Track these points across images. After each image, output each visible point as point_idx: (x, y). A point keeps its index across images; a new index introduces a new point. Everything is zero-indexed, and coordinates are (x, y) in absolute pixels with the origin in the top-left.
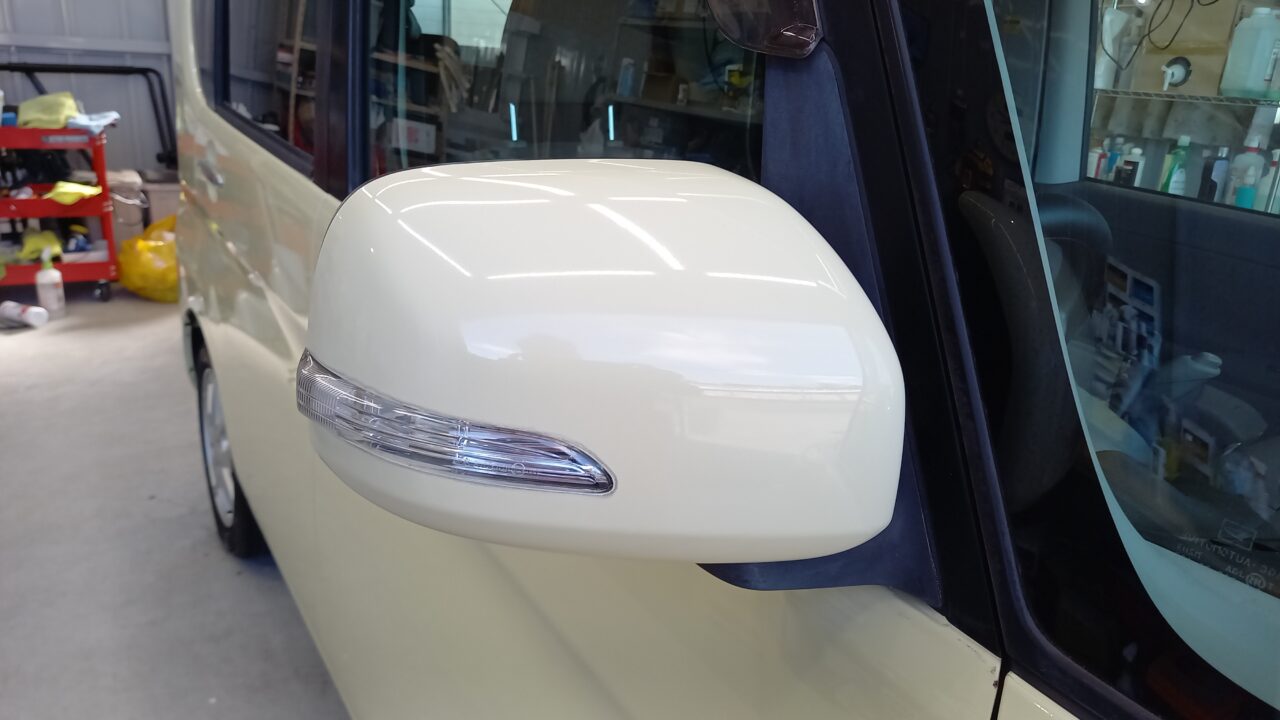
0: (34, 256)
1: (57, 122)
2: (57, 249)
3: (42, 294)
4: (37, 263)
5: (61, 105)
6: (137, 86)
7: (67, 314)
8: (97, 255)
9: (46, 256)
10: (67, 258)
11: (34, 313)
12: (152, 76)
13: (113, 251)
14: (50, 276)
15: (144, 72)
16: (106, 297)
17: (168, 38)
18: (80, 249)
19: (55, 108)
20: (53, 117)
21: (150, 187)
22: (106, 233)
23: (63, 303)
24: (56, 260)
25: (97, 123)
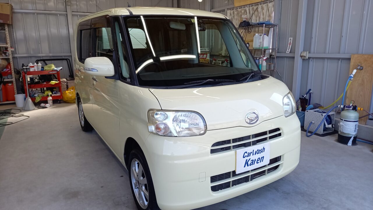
0: (47, 95)
1: (51, 69)
3: (49, 102)
5: (52, 66)
6: (65, 62)
7: (53, 106)
8: (59, 94)
9: (49, 95)
10: (53, 95)
11: (47, 105)
12: (68, 60)
13: (61, 93)
15: (66, 59)
16: (60, 103)
17: (71, 53)
18: (55, 93)
19: (51, 67)
20: (50, 69)
21: (68, 81)
22: (60, 90)
23: (52, 104)
24: (51, 95)
25: (59, 69)
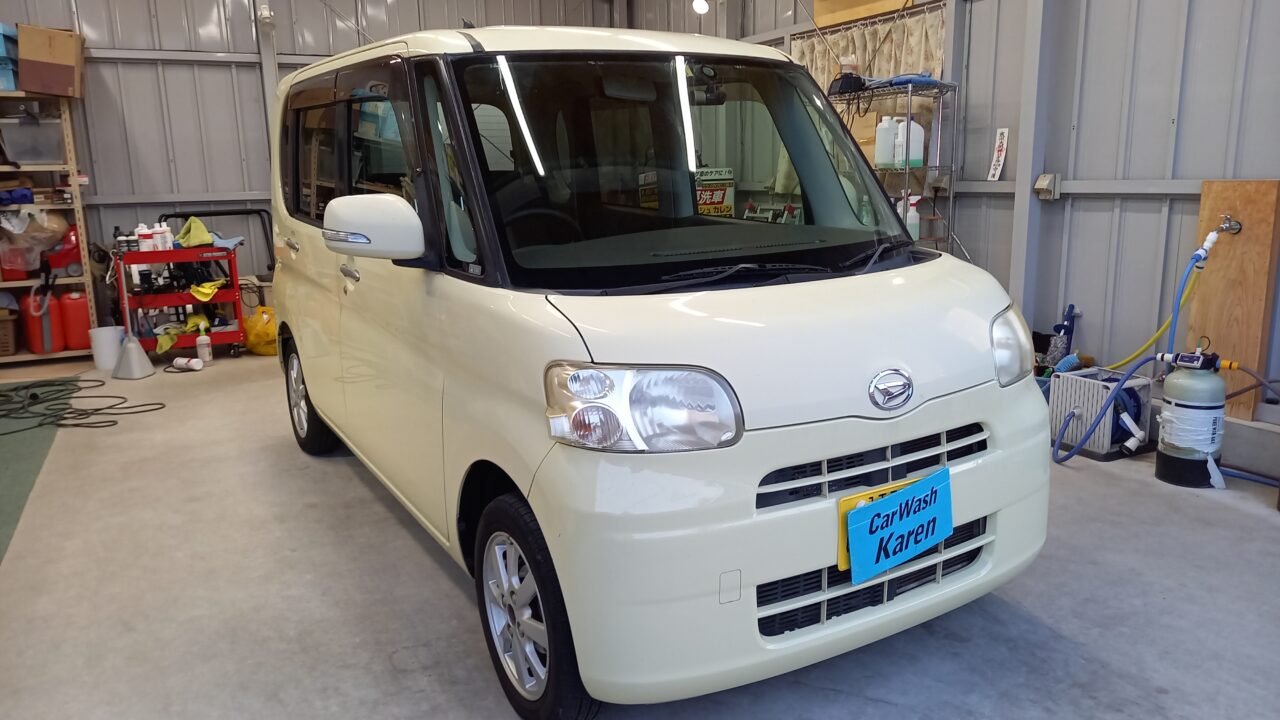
0: (195, 329)
2: (208, 325)
3: (200, 351)
4: (197, 332)
6: (254, 223)
7: (215, 364)
8: (232, 327)
9: (201, 328)
10: (214, 330)
11: (195, 363)
12: (264, 215)
13: (241, 324)
14: (203, 339)
15: (259, 211)
16: (237, 355)
18: (221, 324)
21: (263, 284)
22: (237, 314)
23: (211, 357)
24: (207, 331)
25: (231, 243)
